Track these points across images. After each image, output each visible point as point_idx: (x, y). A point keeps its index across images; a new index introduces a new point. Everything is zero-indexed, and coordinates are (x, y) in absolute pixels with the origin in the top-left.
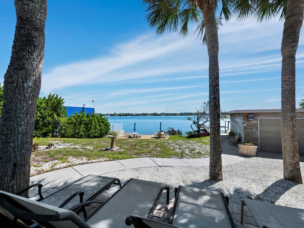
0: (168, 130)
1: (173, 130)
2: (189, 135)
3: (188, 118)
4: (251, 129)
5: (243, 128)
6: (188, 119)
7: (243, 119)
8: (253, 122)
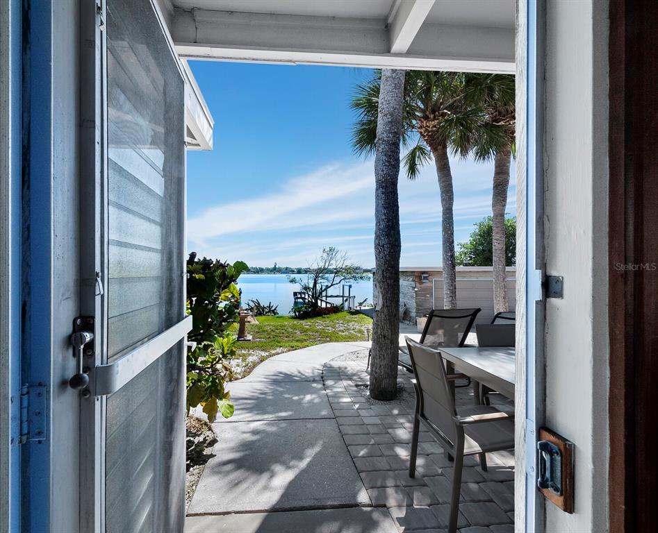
0: (248, 305)
1: (258, 305)
2: (297, 314)
3: (291, 279)
4: (425, 295)
5: (415, 294)
6: (291, 281)
7: (413, 281)
8: (427, 284)
